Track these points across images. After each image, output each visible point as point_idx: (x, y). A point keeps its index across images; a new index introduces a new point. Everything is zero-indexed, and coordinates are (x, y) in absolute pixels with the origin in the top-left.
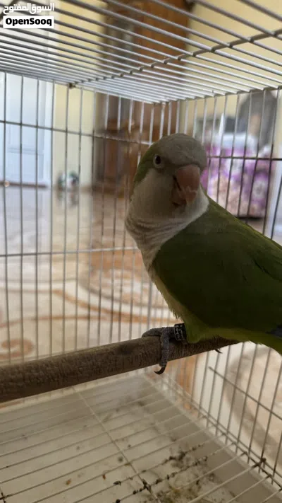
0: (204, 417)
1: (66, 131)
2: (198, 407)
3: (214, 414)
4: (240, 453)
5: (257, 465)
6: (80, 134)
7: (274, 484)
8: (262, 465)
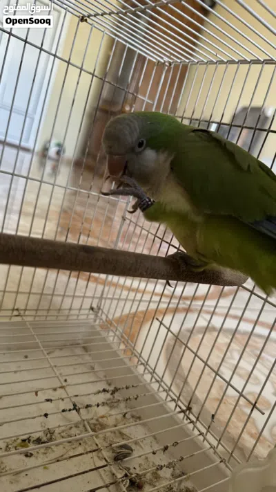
0: (142, 364)
1: (69, 63)
2: (138, 356)
3: (152, 363)
4: (169, 399)
5: (183, 411)
6: (81, 69)
7: (195, 429)
8: (188, 412)
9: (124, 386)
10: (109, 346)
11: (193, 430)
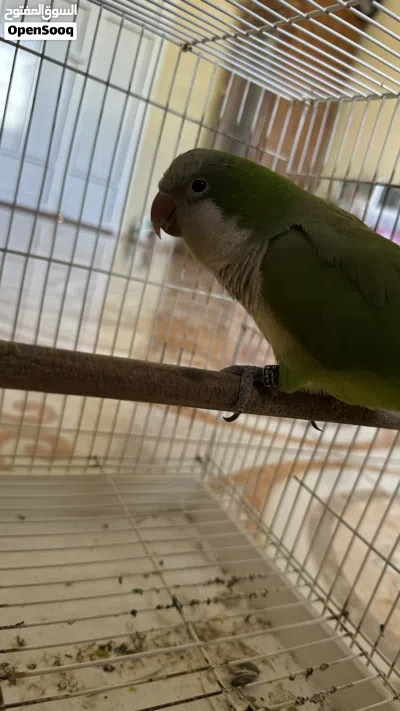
0: (273, 544)
1: (166, 109)
2: (267, 531)
3: (288, 544)
4: (314, 597)
5: (335, 617)
6: (184, 117)
7: (355, 646)
8: (343, 619)
9: (247, 575)
10: (224, 515)
11: (351, 646)
